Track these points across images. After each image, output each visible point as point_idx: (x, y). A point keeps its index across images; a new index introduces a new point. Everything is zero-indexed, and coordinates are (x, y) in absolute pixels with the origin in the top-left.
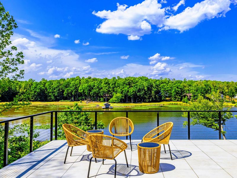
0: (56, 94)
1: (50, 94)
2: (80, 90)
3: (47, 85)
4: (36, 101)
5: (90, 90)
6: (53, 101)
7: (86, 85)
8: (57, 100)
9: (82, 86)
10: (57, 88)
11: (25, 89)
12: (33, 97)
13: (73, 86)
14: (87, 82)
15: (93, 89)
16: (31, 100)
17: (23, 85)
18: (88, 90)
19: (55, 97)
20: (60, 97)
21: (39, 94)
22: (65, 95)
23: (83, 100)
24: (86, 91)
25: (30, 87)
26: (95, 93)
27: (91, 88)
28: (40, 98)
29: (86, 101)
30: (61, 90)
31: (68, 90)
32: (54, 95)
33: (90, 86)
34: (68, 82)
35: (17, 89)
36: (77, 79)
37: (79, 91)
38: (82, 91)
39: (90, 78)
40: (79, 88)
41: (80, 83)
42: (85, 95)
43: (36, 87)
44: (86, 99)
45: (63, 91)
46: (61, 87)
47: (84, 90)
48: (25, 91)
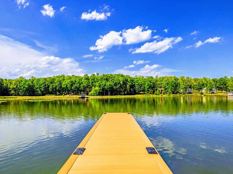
0: (42, 89)
1: (37, 90)
3: (35, 81)
4: (25, 95)
5: (72, 85)
6: (40, 95)
7: (69, 81)
8: (43, 95)
9: (65, 81)
10: (43, 84)
11: (15, 85)
12: (22, 92)
13: (58, 82)
14: (70, 78)
15: (74, 84)
16: (21, 95)
17: (14, 82)
19: (42, 92)
20: (46, 92)
21: (27, 89)
22: (50, 90)
23: (66, 94)
24: (69, 86)
25: (20, 83)
26: (76, 87)
27: (72, 84)
28: (29, 93)
29: (69, 95)
30: (47, 86)
31: (53, 85)
32: (41, 90)
33: (72, 82)
34: (53, 79)
36: (62, 77)
37: (63, 86)
38: (65, 86)
39: (73, 76)
40: (63, 84)
42: (68, 90)
43: (25, 84)
45: (49, 87)
46: (47, 83)
47: (67, 85)
48: (15, 87)
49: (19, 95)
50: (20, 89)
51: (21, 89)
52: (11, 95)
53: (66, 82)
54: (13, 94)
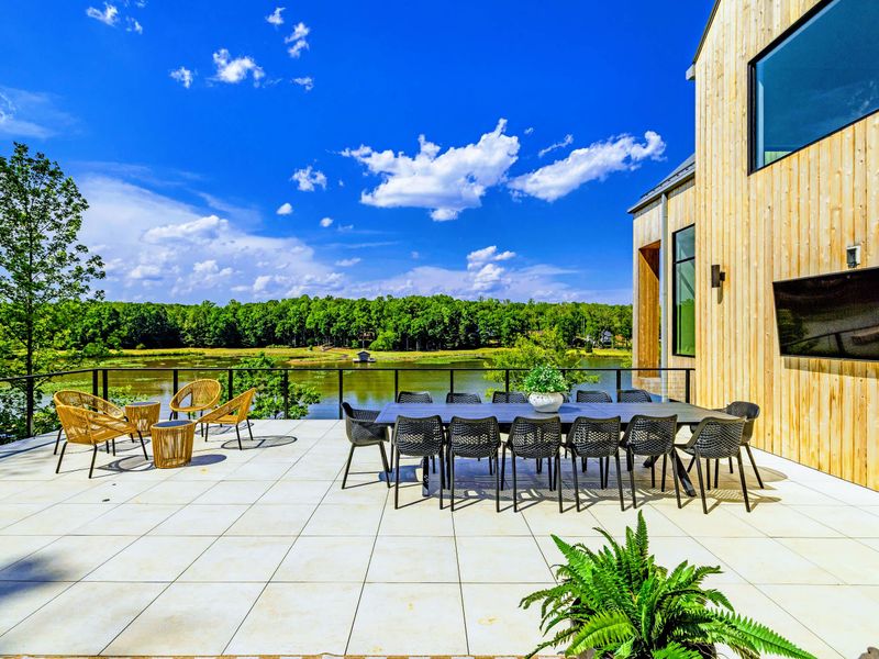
0: (259, 333)
1: (247, 333)
2: (309, 324)
3: (240, 312)
4: (219, 346)
5: (329, 325)
6: (252, 347)
7: (322, 313)
8: (260, 344)
9: (313, 315)
10: (260, 319)
11: (194, 322)
12: (212, 338)
13: (295, 315)
14: (324, 306)
15: (335, 322)
16: (208, 346)
17: (191, 314)
18: (325, 325)
19: (258, 339)
20: (268, 338)
21: (224, 333)
22: (278, 334)
23: (315, 344)
24: (322, 327)
25: (205, 317)
26: (339, 330)
27: (331, 320)
28: (226, 340)
29: (322, 347)
30: (270, 325)
31: (284, 324)
32: (255, 335)
33: (330, 316)
34: (284, 308)
35: (179, 322)
36: (304, 302)
37: (308, 327)
38: (313, 326)
39: (329, 298)
40: (308, 321)
41: (309, 309)
42: (320, 335)
43: (217, 319)
44: (321, 343)
45: (275, 326)
46: (269, 317)
47: (317, 324)
48: (194, 326)
49: (205, 346)
50: (205, 332)
51: (209, 331)
52: (187, 346)
53: (316, 317)
54: (191, 342)
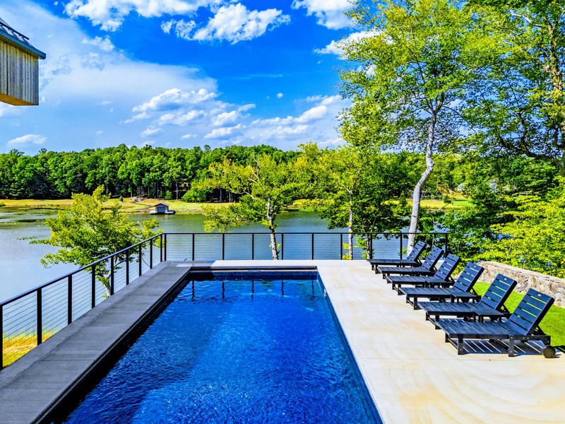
0: (69, 182)
1: (56, 183)
2: (122, 174)
3: (49, 161)
4: (26, 197)
5: (142, 174)
6: (62, 198)
7: (135, 163)
9: (126, 164)
10: (70, 168)
12: (17, 189)
13: (108, 164)
14: (140, 155)
15: (148, 171)
16: (14, 197)
18: (136, 174)
19: (68, 189)
20: (78, 189)
21: (30, 183)
22: (89, 185)
23: (127, 195)
24: (133, 176)
25: (10, 166)
26: (153, 180)
27: (144, 170)
29: (134, 198)
30: (80, 175)
31: (95, 174)
32: (64, 185)
33: (143, 166)
34: (97, 158)
36: (119, 151)
37: (120, 177)
38: (125, 175)
39: (147, 148)
40: (120, 170)
41: (124, 159)
42: (134, 187)
43: (23, 168)
44: (135, 194)
45: (85, 176)
46: (80, 167)
47: (129, 174)
49: (11, 198)
50: (11, 182)
51: (14, 181)
53: (128, 167)
